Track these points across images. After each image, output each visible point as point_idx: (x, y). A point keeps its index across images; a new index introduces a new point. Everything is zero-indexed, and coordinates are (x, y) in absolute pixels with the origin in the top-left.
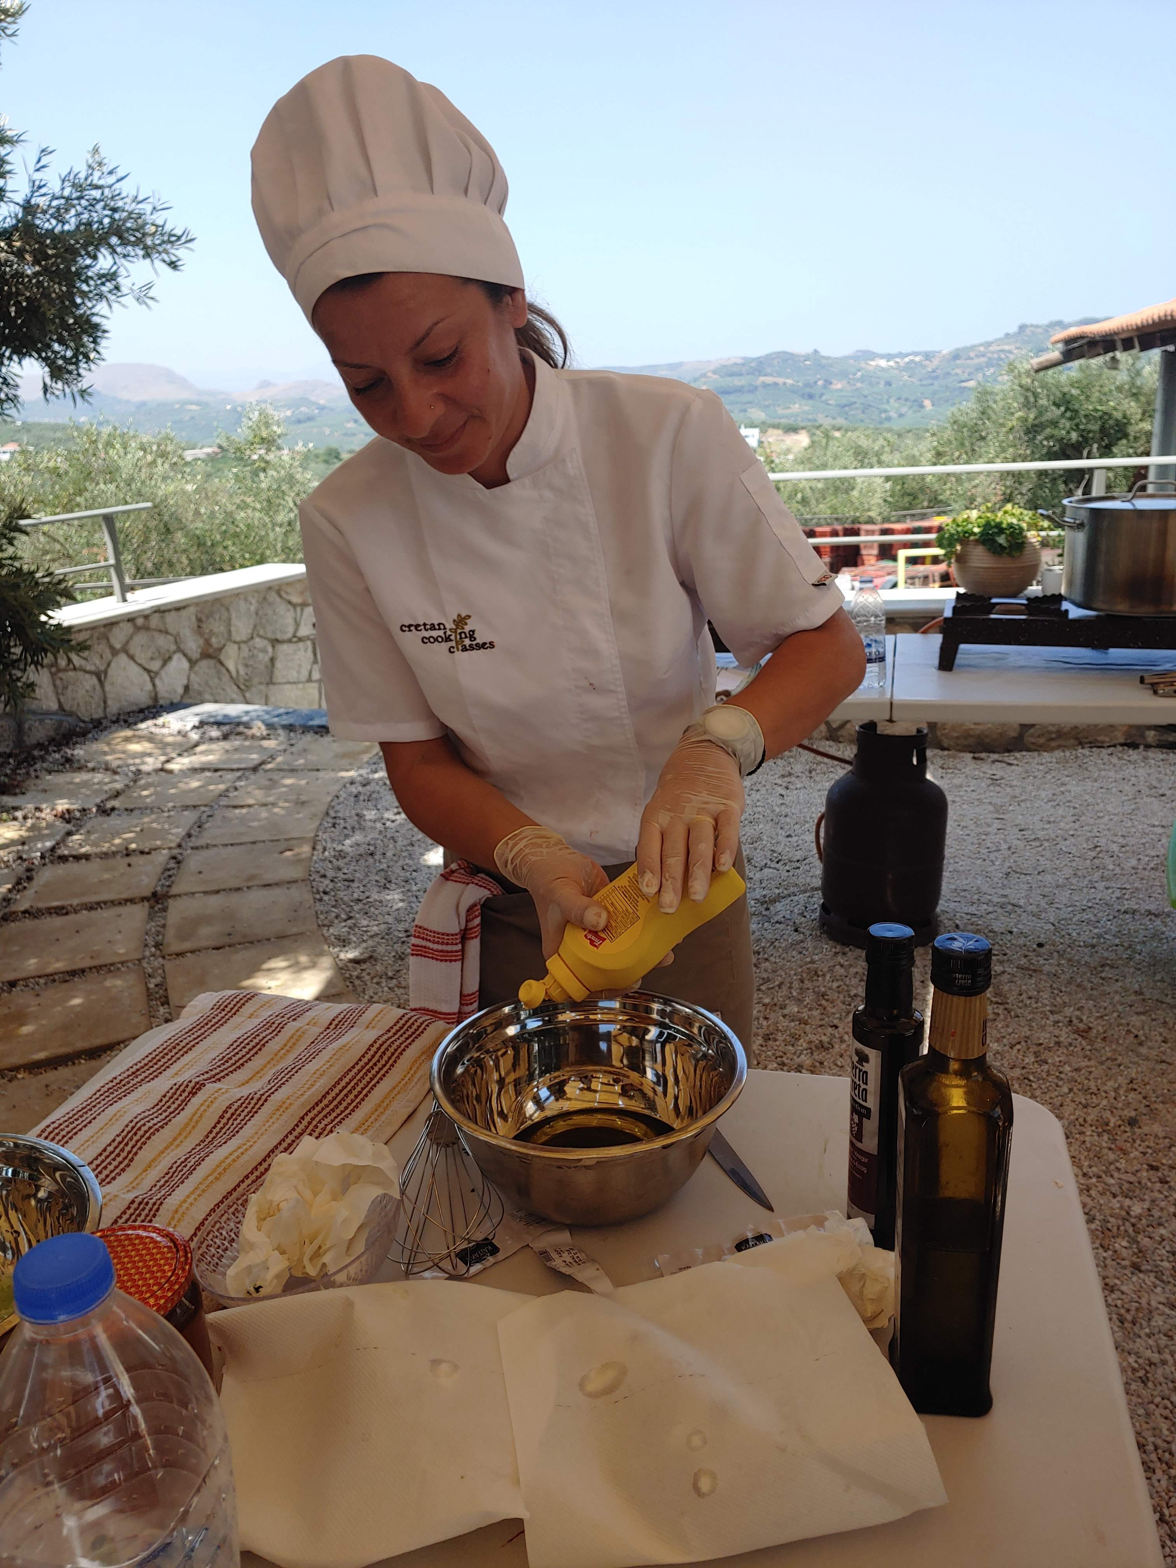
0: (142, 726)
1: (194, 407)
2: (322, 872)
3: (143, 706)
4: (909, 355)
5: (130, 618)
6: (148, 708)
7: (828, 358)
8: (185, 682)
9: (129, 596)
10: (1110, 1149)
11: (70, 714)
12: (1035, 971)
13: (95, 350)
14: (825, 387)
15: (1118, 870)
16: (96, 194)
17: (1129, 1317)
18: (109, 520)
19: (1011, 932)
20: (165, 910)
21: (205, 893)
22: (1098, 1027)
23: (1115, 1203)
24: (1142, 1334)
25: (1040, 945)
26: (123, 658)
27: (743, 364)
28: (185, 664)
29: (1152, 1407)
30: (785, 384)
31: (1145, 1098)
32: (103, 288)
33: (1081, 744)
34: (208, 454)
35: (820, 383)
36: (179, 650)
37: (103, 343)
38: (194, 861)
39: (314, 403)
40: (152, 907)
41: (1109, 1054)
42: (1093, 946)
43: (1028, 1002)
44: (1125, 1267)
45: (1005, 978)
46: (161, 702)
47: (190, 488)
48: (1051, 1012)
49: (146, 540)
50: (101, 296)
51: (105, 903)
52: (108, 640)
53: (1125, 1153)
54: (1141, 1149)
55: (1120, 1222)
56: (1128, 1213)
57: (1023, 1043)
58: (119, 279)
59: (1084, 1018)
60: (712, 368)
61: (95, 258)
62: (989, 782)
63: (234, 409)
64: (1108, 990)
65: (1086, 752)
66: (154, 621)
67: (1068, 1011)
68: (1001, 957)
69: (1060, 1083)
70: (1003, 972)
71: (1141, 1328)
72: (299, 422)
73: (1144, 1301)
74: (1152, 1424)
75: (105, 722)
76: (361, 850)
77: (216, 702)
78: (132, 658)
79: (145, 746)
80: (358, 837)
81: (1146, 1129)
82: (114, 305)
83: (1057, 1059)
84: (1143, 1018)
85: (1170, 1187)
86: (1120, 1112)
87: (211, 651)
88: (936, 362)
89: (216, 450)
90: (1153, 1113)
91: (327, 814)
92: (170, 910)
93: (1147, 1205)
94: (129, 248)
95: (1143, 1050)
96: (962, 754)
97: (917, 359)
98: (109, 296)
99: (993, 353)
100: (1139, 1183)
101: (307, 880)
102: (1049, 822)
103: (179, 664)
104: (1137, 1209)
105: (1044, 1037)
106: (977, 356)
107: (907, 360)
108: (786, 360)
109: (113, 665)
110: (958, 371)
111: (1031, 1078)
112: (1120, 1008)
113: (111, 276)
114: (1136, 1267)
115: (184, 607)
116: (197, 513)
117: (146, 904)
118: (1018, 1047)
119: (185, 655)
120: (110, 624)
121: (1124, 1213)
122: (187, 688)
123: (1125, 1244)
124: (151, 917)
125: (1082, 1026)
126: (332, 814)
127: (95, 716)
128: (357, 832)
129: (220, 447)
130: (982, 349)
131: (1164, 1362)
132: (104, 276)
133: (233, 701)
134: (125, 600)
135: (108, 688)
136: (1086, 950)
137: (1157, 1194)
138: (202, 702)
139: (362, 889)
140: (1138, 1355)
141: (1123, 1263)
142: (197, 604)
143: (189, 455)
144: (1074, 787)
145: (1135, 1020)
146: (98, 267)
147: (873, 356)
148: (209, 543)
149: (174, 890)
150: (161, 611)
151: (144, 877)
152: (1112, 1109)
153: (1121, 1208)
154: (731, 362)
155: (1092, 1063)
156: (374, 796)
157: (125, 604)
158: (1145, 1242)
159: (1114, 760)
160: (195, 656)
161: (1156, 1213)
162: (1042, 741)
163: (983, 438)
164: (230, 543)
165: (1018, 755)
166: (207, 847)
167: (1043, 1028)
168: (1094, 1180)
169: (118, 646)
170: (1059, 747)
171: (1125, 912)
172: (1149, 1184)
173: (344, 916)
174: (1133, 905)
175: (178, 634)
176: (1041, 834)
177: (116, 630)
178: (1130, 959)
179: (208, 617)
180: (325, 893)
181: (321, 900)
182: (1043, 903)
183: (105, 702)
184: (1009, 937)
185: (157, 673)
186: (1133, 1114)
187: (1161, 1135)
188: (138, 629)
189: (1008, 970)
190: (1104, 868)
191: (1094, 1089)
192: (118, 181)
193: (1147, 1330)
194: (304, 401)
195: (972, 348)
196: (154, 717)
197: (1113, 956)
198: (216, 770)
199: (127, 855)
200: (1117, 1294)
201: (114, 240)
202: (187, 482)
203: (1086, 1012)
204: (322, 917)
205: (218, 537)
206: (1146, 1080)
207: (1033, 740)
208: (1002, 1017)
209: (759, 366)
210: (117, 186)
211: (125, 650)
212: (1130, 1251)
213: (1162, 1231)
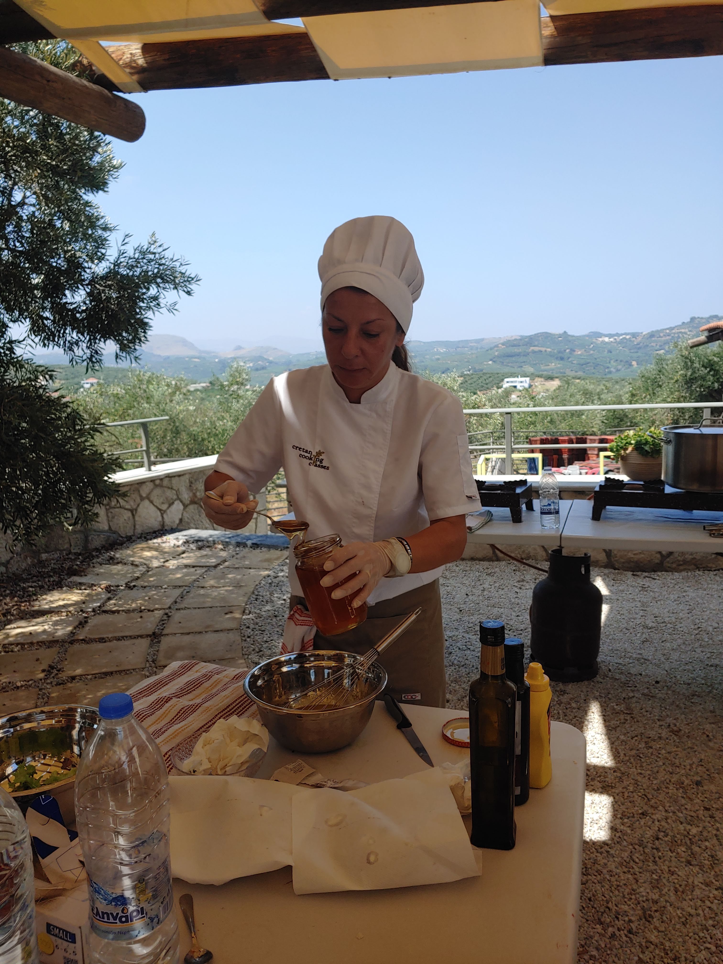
0: (155, 541)
1: (197, 360)
2: (248, 625)
3: (156, 529)
4: (622, 334)
5: (152, 480)
6: (158, 530)
7: (573, 336)
8: (180, 517)
9: (153, 468)
10: (683, 797)
11: (115, 532)
12: (652, 697)
13: (144, 336)
14: (570, 353)
15: (711, 642)
16: (152, 256)
17: (681, 889)
18: (144, 426)
19: (641, 674)
20: (159, 642)
21: (182, 634)
22: (685, 729)
23: (681, 827)
24: (687, 898)
25: (657, 682)
26: (146, 502)
27: (521, 340)
28: (181, 507)
29: (688, 938)
30: (546, 351)
31: (707, 770)
32: (151, 304)
33: (698, 569)
34: (203, 387)
35: (568, 351)
36: (178, 499)
37: (149, 333)
38: (177, 616)
39: (266, 359)
40: (152, 641)
41: (690, 745)
42: (689, 684)
43: (645, 714)
44: (682, 862)
45: (634, 700)
46: (166, 528)
47: (191, 408)
48: (659, 720)
49: (164, 437)
50: (149, 308)
51: (127, 637)
52: (139, 491)
53: (691, 800)
54: (701, 799)
55: (683, 837)
56: (688, 833)
57: (639, 737)
58: (160, 300)
59: (678, 724)
60: (502, 342)
61: (148, 289)
62: (640, 589)
63: (220, 362)
64: (694, 708)
65: (701, 573)
66: (166, 482)
67: (668, 720)
68: (633, 688)
69: (658, 759)
70: (633, 697)
71: (687, 895)
72: (257, 370)
73: (690, 881)
74: (685, 947)
75: (134, 538)
76: (270, 614)
77: (197, 528)
78: (152, 502)
79: (155, 553)
80: (268, 607)
81: (705, 788)
82: (156, 313)
83: (658, 746)
84: (713, 725)
85: (715, 820)
86: (692, 778)
87: (196, 499)
88: (639, 339)
89: (208, 385)
90: (711, 779)
91: (253, 593)
92: (162, 642)
93: (700, 829)
94: (167, 284)
95: (711, 744)
96: (625, 573)
97: (628, 337)
98: (154, 308)
99: (674, 333)
100: (698, 817)
101: (239, 629)
102: (673, 613)
103: (178, 506)
104: (694, 831)
105: (652, 734)
106: (664, 335)
107: (621, 337)
108: (546, 337)
109: (141, 505)
110: (652, 344)
111: (641, 756)
112: (700, 720)
113: (155, 298)
114: (689, 863)
115: (183, 475)
116: (195, 422)
117: (149, 639)
118: (636, 738)
119: (181, 502)
120: (141, 483)
121: (686, 833)
122: (181, 520)
123: (684, 849)
124: (151, 646)
125: (675, 728)
126: (256, 593)
127: (129, 534)
128: (269, 604)
129: (211, 383)
130: (668, 331)
131: (698, 915)
132: (152, 298)
133: (206, 529)
134: (150, 470)
135: (137, 518)
136: (685, 686)
137: (707, 824)
138: (189, 529)
139: (269, 635)
140: (683, 909)
141: (681, 859)
142: (190, 473)
143: (192, 388)
144: (692, 594)
145: (708, 727)
146: (149, 293)
147: (600, 335)
148: (200, 439)
149: (165, 632)
150: (169, 476)
151: (149, 624)
152: (687, 775)
153: (685, 830)
154: (513, 338)
155: (679, 749)
156: (280, 583)
157: (150, 472)
158: (696, 849)
159: (717, 578)
160: (187, 502)
161: (705, 834)
162: (674, 566)
163: (660, 386)
164: (212, 439)
165: (659, 574)
166: (185, 608)
167: (652, 729)
168: (671, 814)
169: (144, 495)
170: (684, 570)
171: (712, 666)
172: (703, 818)
173: (257, 650)
174: (717, 662)
175: (178, 489)
176: (667, 619)
177: (144, 487)
178: (710, 692)
179: (196, 481)
180: (249, 637)
181: (245, 640)
182: (662, 659)
183: (135, 526)
184: (639, 677)
185: (165, 511)
186: (699, 779)
187: (714, 791)
188: (156, 486)
189: (636, 695)
190: (702, 640)
191: (678, 764)
192: (164, 250)
193: (690, 897)
194: (261, 358)
195: (662, 331)
196: (161, 536)
197: (699, 690)
198: (194, 567)
199: (141, 612)
200: (675, 876)
201: (159, 280)
202: (190, 405)
203: (679, 721)
204: (245, 650)
205: (206, 436)
206: (710, 760)
207: (669, 565)
208: (628, 721)
209: (530, 340)
210: (163, 253)
211: (148, 498)
212: (687, 854)
213: (707, 844)
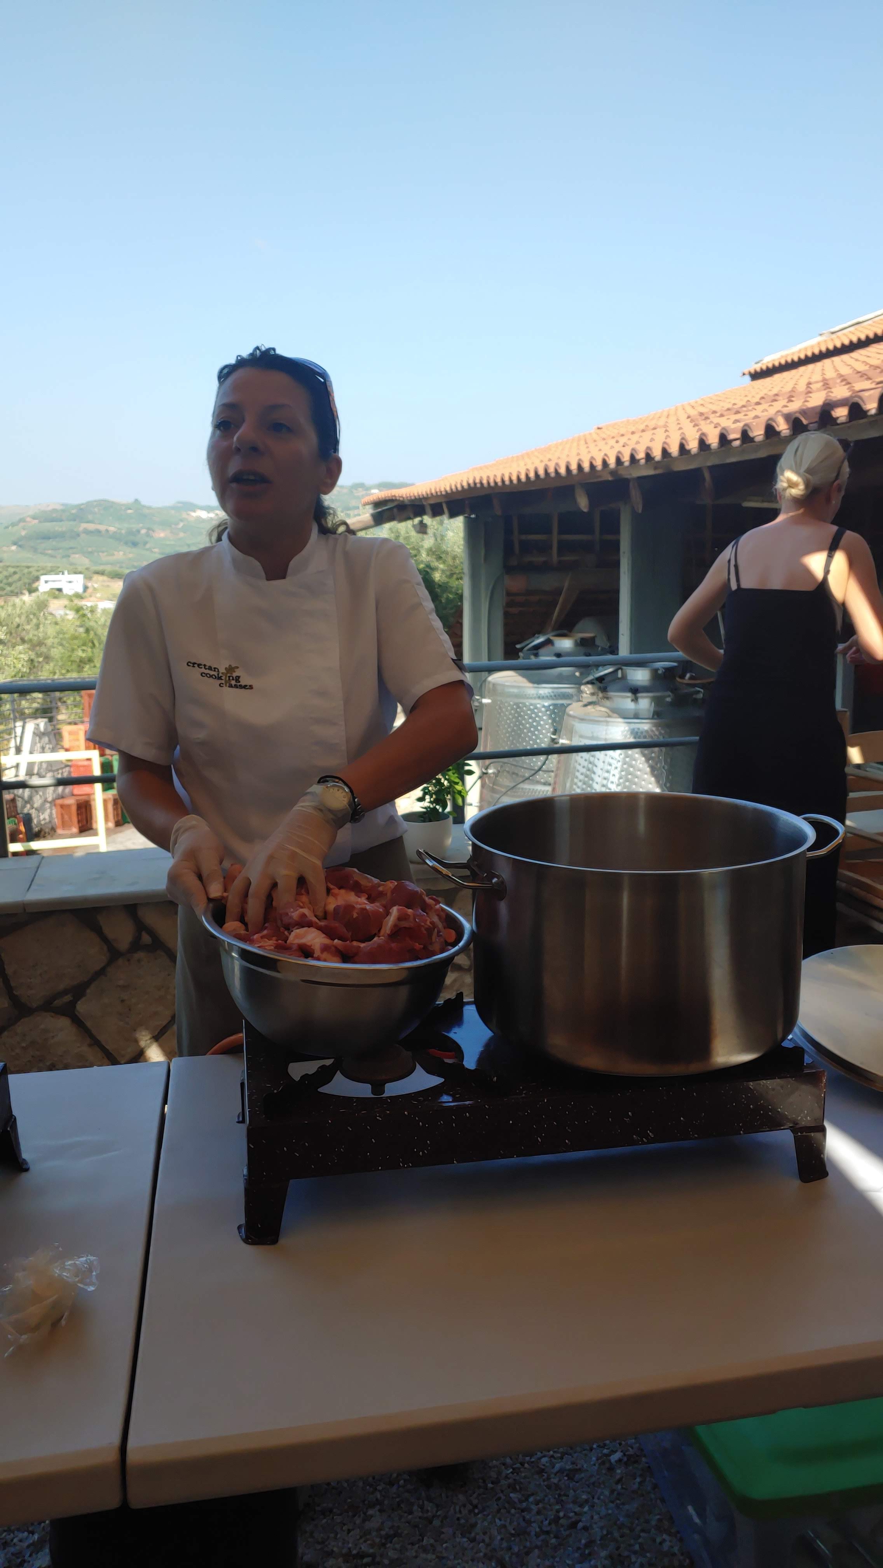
7: (149, 508)
14: (148, 535)
27: (63, 511)
30: (107, 531)
35: (143, 531)
60: (31, 513)
108: (107, 508)
147: (193, 507)
154: (50, 508)
209: (81, 513)
